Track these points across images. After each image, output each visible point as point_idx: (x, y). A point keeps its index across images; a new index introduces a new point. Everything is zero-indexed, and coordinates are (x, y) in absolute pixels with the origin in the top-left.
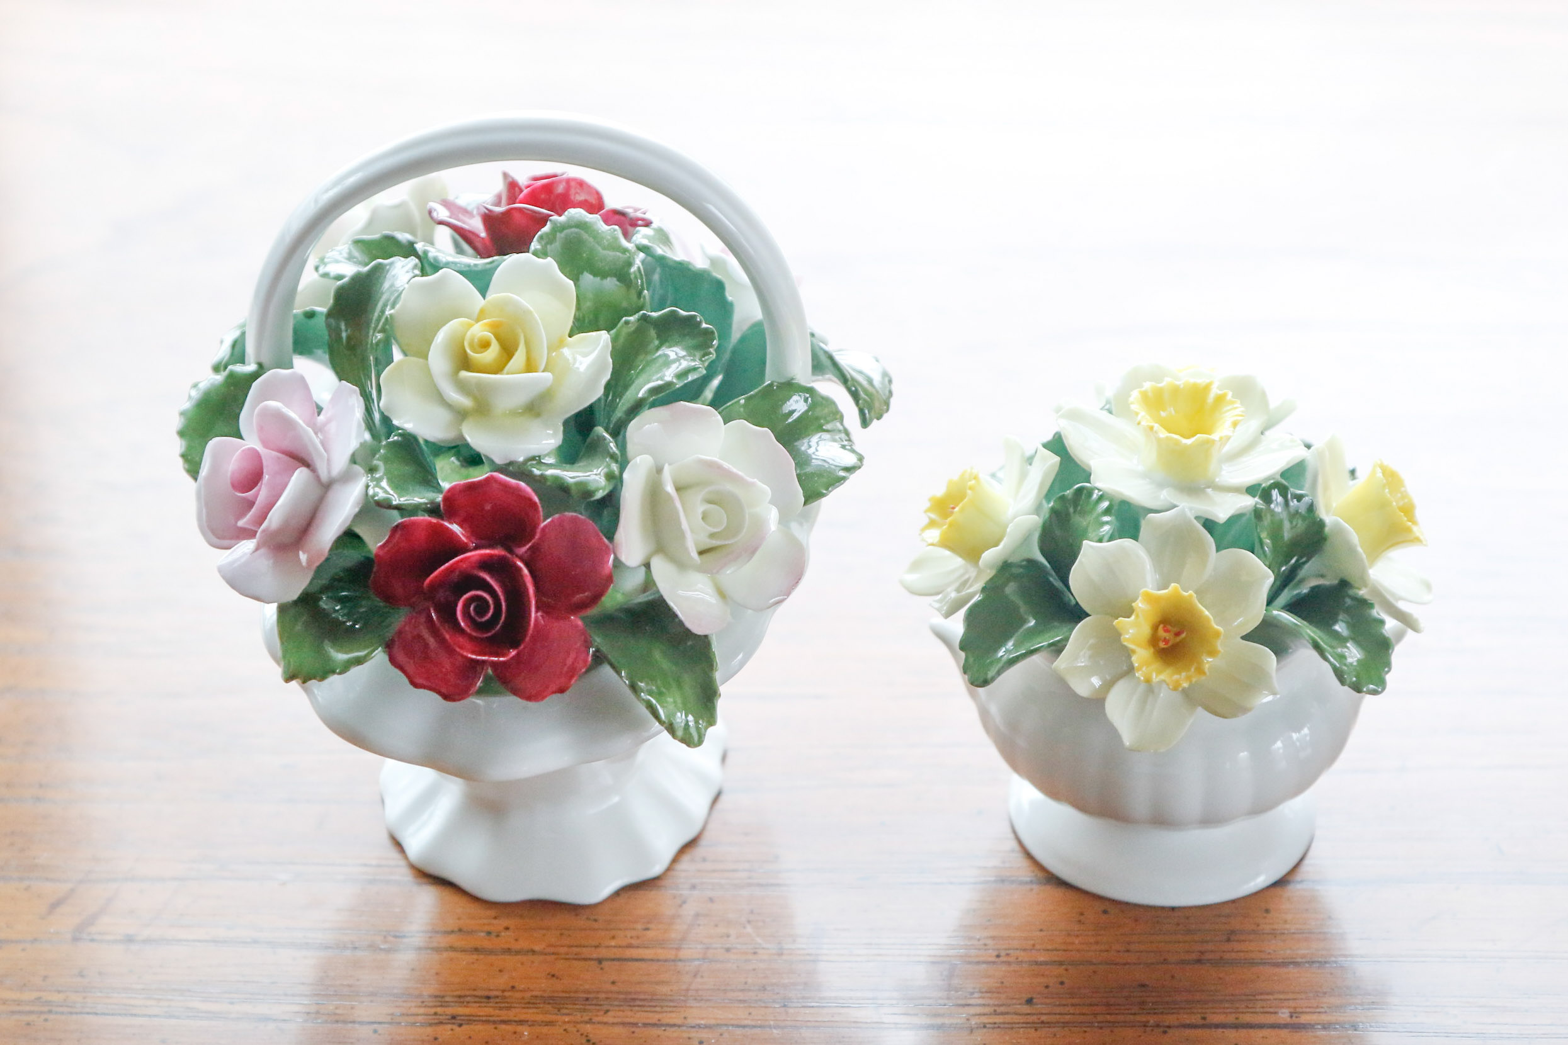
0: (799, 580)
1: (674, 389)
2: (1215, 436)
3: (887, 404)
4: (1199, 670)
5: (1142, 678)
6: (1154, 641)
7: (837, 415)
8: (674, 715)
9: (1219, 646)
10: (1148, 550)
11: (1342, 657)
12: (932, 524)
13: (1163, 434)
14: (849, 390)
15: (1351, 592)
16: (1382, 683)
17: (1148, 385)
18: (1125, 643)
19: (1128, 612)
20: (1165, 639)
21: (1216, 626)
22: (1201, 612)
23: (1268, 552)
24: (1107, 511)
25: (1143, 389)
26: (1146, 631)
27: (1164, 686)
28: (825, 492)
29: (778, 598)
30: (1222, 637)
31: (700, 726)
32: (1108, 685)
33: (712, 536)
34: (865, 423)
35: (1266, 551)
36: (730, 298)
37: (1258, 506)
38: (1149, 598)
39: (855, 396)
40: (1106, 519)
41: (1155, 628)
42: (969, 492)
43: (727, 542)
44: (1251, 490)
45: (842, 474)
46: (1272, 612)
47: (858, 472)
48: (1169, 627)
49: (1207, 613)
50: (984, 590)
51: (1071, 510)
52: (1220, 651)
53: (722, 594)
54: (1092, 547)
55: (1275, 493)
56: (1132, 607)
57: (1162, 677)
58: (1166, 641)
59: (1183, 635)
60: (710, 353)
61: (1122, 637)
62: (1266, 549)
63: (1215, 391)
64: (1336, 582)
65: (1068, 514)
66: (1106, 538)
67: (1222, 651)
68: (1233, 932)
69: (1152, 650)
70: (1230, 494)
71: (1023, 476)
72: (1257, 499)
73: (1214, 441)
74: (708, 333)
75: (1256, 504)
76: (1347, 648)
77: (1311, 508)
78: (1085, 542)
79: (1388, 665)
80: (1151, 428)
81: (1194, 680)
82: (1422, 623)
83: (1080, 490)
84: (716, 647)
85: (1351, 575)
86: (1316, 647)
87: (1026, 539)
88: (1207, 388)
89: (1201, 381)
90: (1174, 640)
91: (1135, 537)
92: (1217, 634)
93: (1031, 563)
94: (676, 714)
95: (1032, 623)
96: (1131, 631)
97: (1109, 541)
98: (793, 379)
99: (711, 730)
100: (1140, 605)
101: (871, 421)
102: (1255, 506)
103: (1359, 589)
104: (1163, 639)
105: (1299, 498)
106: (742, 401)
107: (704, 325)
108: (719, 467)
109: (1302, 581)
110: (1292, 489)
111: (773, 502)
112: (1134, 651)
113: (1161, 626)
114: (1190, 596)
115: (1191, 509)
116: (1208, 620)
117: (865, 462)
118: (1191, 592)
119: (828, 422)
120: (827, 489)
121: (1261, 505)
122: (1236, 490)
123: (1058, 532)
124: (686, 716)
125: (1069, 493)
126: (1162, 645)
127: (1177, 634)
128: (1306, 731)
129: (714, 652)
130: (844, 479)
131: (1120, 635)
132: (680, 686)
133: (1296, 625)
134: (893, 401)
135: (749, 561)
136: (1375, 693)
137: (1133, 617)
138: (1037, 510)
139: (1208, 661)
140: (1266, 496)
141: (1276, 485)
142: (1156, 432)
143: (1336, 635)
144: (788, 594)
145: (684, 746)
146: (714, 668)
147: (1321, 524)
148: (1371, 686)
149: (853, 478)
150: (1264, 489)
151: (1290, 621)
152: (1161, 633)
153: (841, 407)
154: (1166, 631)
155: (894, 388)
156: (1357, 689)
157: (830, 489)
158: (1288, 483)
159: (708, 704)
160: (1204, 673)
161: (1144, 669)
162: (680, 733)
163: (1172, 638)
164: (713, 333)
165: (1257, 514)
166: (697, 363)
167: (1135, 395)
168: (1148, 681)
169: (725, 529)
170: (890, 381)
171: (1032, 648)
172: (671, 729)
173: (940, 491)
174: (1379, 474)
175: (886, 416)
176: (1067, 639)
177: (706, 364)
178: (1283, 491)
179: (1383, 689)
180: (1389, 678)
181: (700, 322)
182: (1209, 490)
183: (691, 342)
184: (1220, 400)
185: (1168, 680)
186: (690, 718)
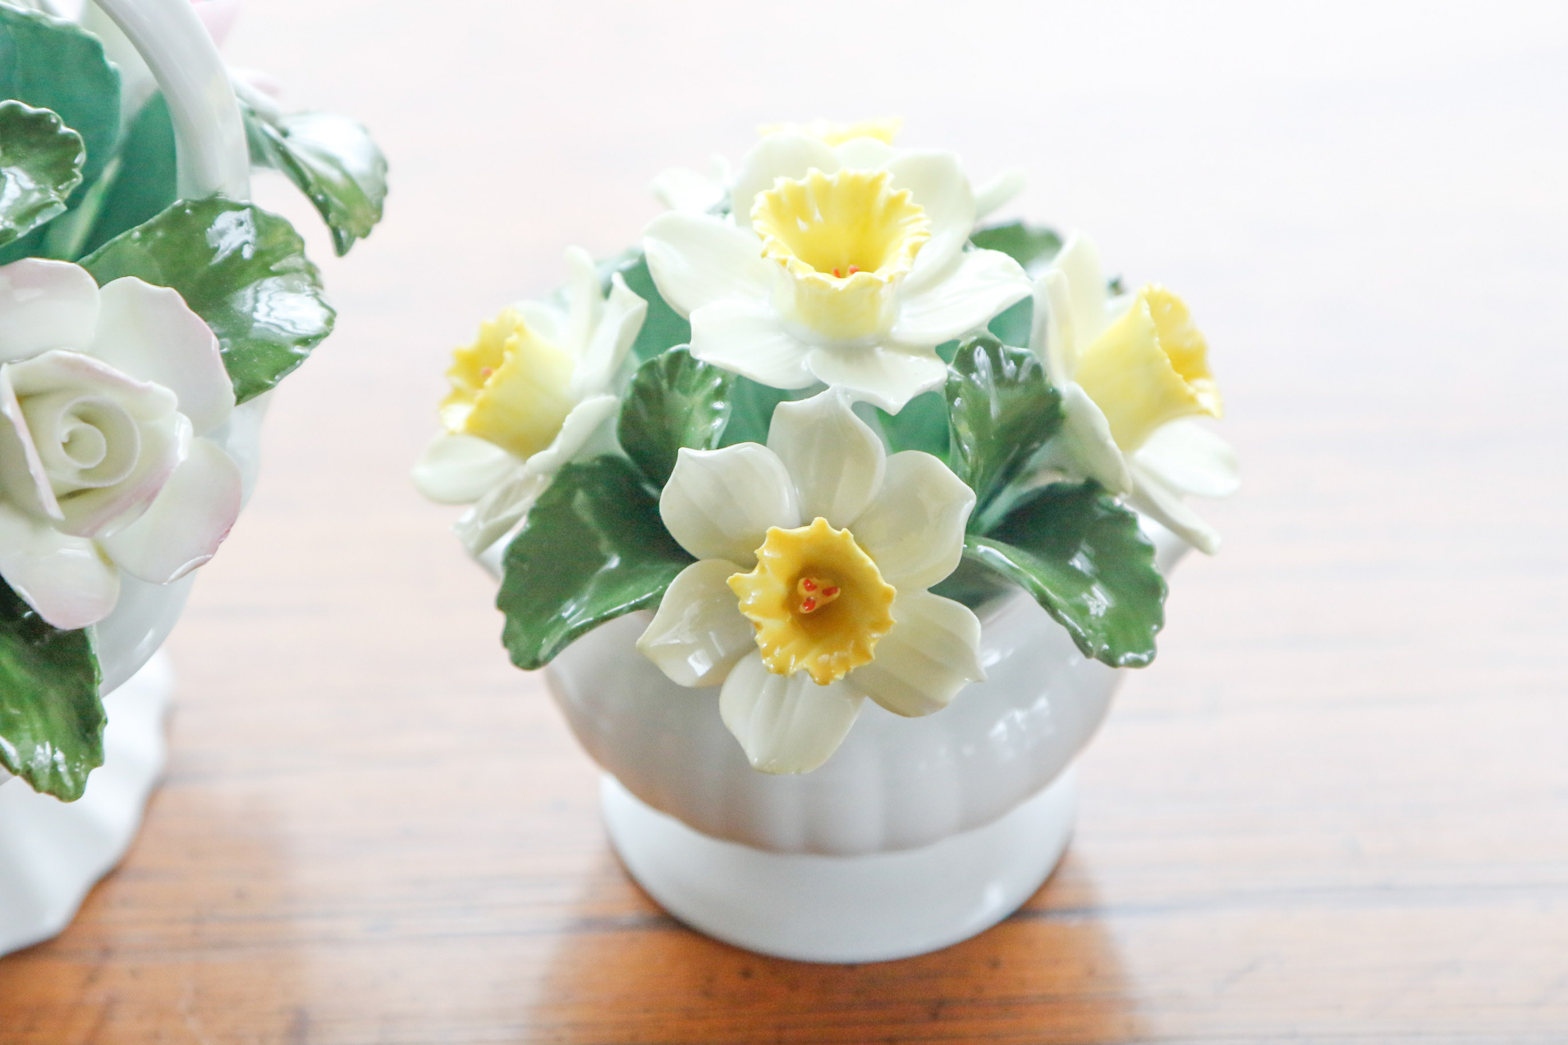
0: (232, 525)
1: (16, 239)
2: (881, 274)
3: (378, 211)
4: (862, 651)
5: (772, 666)
6: (791, 601)
7: (293, 243)
8: (33, 751)
9: (893, 614)
10: (782, 457)
11: (1082, 610)
12: (457, 395)
13: (806, 271)
14: (313, 199)
15: (1103, 499)
16: (1148, 645)
17: (781, 183)
18: (746, 614)
19: (750, 564)
20: (808, 599)
21: (885, 584)
22: (863, 561)
23: (968, 450)
24: (719, 393)
25: (774, 191)
26: (779, 588)
27: (809, 678)
28: (270, 382)
29: (198, 558)
30: (894, 601)
31: (77, 770)
32: (723, 668)
33: (84, 473)
34: (341, 247)
35: (965, 450)
36: (112, 64)
37: (952, 378)
38: (782, 542)
39: (324, 208)
40: (719, 405)
41: (793, 582)
42: (508, 355)
43: (106, 484)
44: (942, 351)
45: (298, 350)
46: (975, 548)
47: (324, 343)
48: (815, 581)
49: (870, 562)
50: (534, 513)
51: (664, 384)
52: (892, 622)
53: (106, 558)
54: (692, 458)
55: (981, 357)
56: (755, 555)
57: (806, 663)
58: (809, 603)
59: (836, 596)
60: (75, 176)
61: (740, 603)
62: (966, 447)
63: (887, 190)
64: (1080, 481)
65: (659, 392)
66: (715, 442)
67: (895, 621)
68: (941, 1003)
69: (789, 617)
70: (913, 358)
71: (596, 319)
72: (950, 368)
73: (880, 284)
74: (69, 144)
75: (949, 377)
76: (1091, 594)
77: (1037, 371)
78: (682, 451)
79: (1158, 619)
80: (784, 263)
81: (853, 667)
82: (1215, 540)
83: (678, 356)
84: (96, 646)
85: (1102, 473)
86: (1045, 602)
87: (601, 426)
88: (874, 185)
89: (867, 172)
90: (820, 600)
91: (763, 442)
92: (887, 596)
93: (610, 461)
94: (35, 749)
95: (614, 562)
96: (753, 594)
97: (719, 447)
98: (217, 194)
99: (95, 773)
100: (766, 553)
101: (352, 239)
102: (949, 381)
103: (1116, 494)
104: (805, 600)
105: (1019, 359)
106: (137, 234)
107: (64, 129)
108: (89, 369)
109: (1032, 474)
110: (1006, 347)
111: (182, 409)
112: (758, 626)
113: (802, 581)
114: (845, 536)
115: (846, 392)
116: (873, 572)
117: (338, 322)
118: (845, 530)
119: (278, 259)
120: (272, 378)
121: (958, 377)
122: (921, 350)
123: (645, 418)
124: (54, 752)
125: (662, 357)
126: (803, 610)
127: (828, 592)
128: (1042, 703)
129: (95, 657)
130: (301, 357)
131: (737, 599)
132: (42, 708)
133: (1012, 568)
134: (390, 204)
135: (142, 513)
136: (1138, 664)
137: (756, 571)
138: (615, 381)
139: (873, 641)
140: (965, 361)
141: (983, 342)
142: (791, 270)
143: (1076, 576)
144: (214, 550)
145: (53, 799)
146: (96, 679)
147: (1055, 398)
148: (1130, 655)
149: (316, 355)
150: (962, 351)
151: (1002, 562)
152: (802, 591)
153: (300, 229)
154: (811, 587)
155: (392, 180)
156: (1110, 660)
157: (277, 377)
158: (1001, 339)
159: (88, 735)
160: (869, 657)
161: (777, 651)
162: (44, 781)
163: (819, 596)
164: (76, 142)
165: (951, 391)
166: (53, 196)
167: (761, 199)
168: (781, 671)
169: (103, 463)
170: (385, 168)
171: (605, 613)
172: (29, 776)
173: (469, 343)
174: (1146, 313)
175: (378, 230)
176: (659, 596)
177: (66, 195)
178: (992, 349)
179: (1151, 658)
180: (1161, 639)
181: (56, 126)
182: (879, 351)
183: (42, 158)
184: (894, 204)
185: (812, 669)
186: (59, 756)
